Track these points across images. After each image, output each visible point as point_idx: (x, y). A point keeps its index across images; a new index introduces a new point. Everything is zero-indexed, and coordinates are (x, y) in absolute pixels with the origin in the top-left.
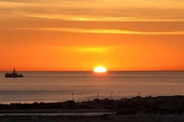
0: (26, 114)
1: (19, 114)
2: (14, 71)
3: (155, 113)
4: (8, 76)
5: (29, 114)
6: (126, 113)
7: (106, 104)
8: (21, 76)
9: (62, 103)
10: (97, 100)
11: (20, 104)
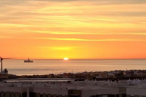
0: (29, 81)
1: (26, 81)
2: (29, 59)
3: (94, 80)
4: (25, 61)
5: (31, 81)
6: (80, 80)
7: (70, 75)
8: (32, 62)
9: (47, 75)
10: (65, 74)
11: (26, 76)
